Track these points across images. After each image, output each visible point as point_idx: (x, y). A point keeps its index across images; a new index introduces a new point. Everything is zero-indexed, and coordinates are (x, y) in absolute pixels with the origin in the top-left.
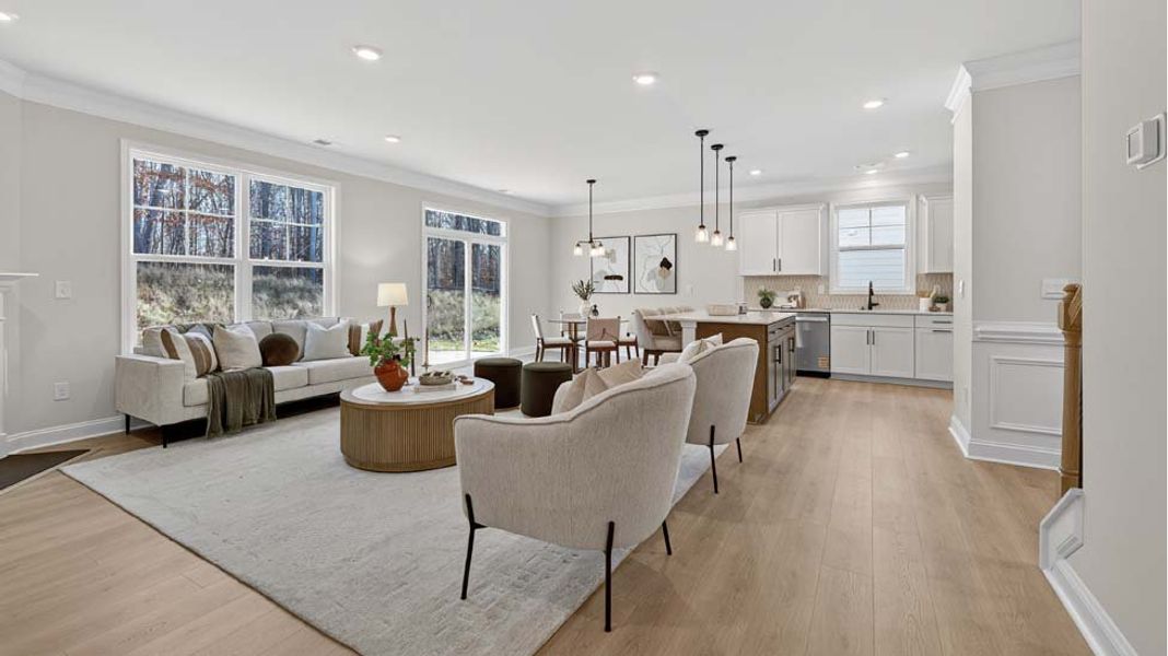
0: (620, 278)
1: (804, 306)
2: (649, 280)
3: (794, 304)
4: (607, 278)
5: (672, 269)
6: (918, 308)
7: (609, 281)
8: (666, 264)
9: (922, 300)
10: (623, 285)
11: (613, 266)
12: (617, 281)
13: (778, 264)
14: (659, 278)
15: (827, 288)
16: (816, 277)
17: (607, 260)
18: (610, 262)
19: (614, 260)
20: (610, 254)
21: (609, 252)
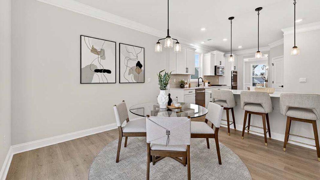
0: (109, 72)
2: (129, 74)
4: (97, 71)
5: (143, 68)
7: (99, 73)
8: (139, 65)
10: (110, 77)
11: (102, 62)
12: (106, 73)
14: (135, 72)
17: (97, 55)
18: (100, 58)
19: (103, 57)
20: (100, 52)
21: (99, 50)
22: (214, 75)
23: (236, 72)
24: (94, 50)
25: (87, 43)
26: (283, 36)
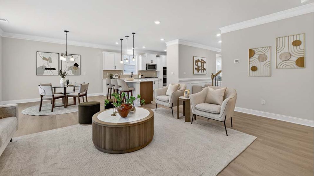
0: (54, 69)
1: (120, 78)
3: (117, 77)
4: (46, 69)
5: (79, 67)
6: (139, 77)
8: (76, 65)
9: (139, 76)
12: (52, 70)
13: (115, 67)
15: (123, 73)
16: (121, 71)
17: (47, 61)
18: (48, 62)
19: (51, 62)
20: (48, 59)
21: (48, 58)
22: (146, 70)
23: (166, 68)
24: (44, 59)
25: (41, 55)
26: (166, 47)
